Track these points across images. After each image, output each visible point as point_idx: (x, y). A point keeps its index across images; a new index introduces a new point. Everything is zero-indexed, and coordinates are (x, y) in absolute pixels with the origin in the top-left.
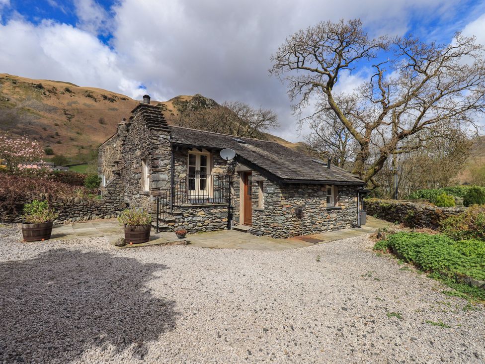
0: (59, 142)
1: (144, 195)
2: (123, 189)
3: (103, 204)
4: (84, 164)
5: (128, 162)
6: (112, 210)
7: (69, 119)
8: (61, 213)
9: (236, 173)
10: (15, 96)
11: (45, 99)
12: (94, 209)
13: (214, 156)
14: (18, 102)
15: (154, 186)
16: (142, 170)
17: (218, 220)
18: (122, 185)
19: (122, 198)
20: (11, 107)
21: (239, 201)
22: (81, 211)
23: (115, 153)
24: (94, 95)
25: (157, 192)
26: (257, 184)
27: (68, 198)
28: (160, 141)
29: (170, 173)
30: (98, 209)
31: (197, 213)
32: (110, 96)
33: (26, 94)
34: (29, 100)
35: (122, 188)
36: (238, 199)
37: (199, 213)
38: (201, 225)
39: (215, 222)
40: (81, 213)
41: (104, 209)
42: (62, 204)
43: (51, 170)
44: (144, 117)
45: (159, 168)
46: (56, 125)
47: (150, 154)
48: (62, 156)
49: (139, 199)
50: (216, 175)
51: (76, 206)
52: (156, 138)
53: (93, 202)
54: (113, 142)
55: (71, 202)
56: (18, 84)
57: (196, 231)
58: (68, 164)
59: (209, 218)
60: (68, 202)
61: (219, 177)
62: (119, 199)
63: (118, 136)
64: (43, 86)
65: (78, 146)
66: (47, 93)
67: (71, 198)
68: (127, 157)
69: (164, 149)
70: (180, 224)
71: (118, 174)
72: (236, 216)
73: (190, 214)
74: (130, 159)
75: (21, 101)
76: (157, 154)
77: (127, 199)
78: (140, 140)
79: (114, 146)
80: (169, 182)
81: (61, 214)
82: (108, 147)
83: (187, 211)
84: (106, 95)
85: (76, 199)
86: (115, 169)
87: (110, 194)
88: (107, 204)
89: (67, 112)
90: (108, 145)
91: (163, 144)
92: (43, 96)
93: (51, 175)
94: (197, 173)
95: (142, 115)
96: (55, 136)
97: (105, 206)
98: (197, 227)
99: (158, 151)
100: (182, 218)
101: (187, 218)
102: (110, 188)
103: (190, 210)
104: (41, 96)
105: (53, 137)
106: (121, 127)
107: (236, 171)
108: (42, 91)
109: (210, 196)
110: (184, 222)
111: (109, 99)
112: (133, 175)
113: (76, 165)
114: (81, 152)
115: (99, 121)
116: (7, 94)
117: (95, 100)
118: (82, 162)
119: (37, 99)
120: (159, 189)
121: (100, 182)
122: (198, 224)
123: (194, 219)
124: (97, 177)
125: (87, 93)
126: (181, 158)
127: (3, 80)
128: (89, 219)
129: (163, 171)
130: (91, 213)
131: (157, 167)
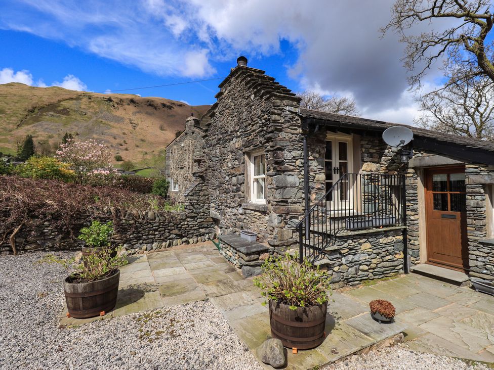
0: (127, 149)
1: (255, 211)
2: (208, 199)
3: (184, 220)
4: (147, 168)
5: (214, 159)
6: (195, 228)
7: (134, 127)
8: (131, 234)
9: (410, 170)
10: (90, 110)
11: (114, 111)
12: (173, 228)
13: (363, 142)
14: (93, 115)
15: (279, 197)
16: (245, 169)
17: (390, 257)
18: (206, 193)
19: (208, 211)
20: (88, 120)
21: (417, 220)
22: (156, 230)
23: (183, 154)
24: (155, 104)
25: (283, 208)
26: (482, 191)
27: (139, 212)
28: (285, 116)
29: (303, 173)
30: (177, 228)
31: (359, 247)
32: (168, 104)
33: (99, 108)
34: (102, 112)
35: (207, 197)
36: (416, 217)
37: (363, 247)
38: (366, 268)
39: (387, 261)
40: (157, 233)
41: (185, 226)
42: (132, 222)
43: (120, 174)
44: (246, 84)
45: (286, 165)
46: (124, 134)
47: (269, 140)
48: (129, 162)
49: (243, 217)
50: (368, 175)
51: (150, 223)
52: (279, 112)
53: (172, 218)
54: (180, 141)
55: (144, 219)
56: (93, 99)
57: (361, 281)
58: (135, 169)
59: (378, 254)
60: (139, 218)
61: (372, 178)
62: (204, 212)
63: (186, 134)
64: (112, 99)
65: (142, 152)
66: (116, 105)
67: (144, 213)
68: (213, 152)
69: (293, 131)
70: (336, 269)
71: (201, 177)
72: (413, 247)
73: (350, 250)
74: (218, 154)
75: (95, 114)
76: (281, 140)
77: (214, 213)
78: (240, 122)
79: (182, 145)
80: (301, 189)
81: (131, 236)
82: (175, 147)
83: (346, 245)
84: (165, 103)
85: (150, 214)
86: (196, 169)
87: (192, 205)
88: (189, 219)
89: (132, 122)
90: (175, 144)
91: (289, 122)
92: (112, 108)
93: (120, 179)
94: (335, 173)
95: (244, 83)
96: (123, 144)
97: (186, 223)
98: (360, 273)
99: (282, 135)
100: (339, 258)
101: (346, 258)
102: (192, 197)
103: (350, 242)
104: (111, 108)
105: (121, 145)
106: (189, 123)
107: (410, 165)
108: (111, 103)
109: (355, 211)
110: (342, 264)
111: (168, 106)
112: (227, 178)
113: (140, 170)
114: (145, 158)
115: (160, 127)
116: (84, 109)
117: (156, 108)
118: (146, 167)
119: (108, 111)
120: (287, 202)
121: (168, 187)
122: (361, 267)
123: (356, 258)
124: (165, 181)
125: (149, 103)
126: (317, 146)
127: (81, 97)
128: (169, 246)
129: (292, 171)
130: (169, 232)
131: (282, 163)
